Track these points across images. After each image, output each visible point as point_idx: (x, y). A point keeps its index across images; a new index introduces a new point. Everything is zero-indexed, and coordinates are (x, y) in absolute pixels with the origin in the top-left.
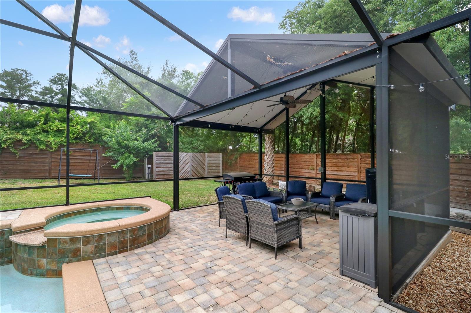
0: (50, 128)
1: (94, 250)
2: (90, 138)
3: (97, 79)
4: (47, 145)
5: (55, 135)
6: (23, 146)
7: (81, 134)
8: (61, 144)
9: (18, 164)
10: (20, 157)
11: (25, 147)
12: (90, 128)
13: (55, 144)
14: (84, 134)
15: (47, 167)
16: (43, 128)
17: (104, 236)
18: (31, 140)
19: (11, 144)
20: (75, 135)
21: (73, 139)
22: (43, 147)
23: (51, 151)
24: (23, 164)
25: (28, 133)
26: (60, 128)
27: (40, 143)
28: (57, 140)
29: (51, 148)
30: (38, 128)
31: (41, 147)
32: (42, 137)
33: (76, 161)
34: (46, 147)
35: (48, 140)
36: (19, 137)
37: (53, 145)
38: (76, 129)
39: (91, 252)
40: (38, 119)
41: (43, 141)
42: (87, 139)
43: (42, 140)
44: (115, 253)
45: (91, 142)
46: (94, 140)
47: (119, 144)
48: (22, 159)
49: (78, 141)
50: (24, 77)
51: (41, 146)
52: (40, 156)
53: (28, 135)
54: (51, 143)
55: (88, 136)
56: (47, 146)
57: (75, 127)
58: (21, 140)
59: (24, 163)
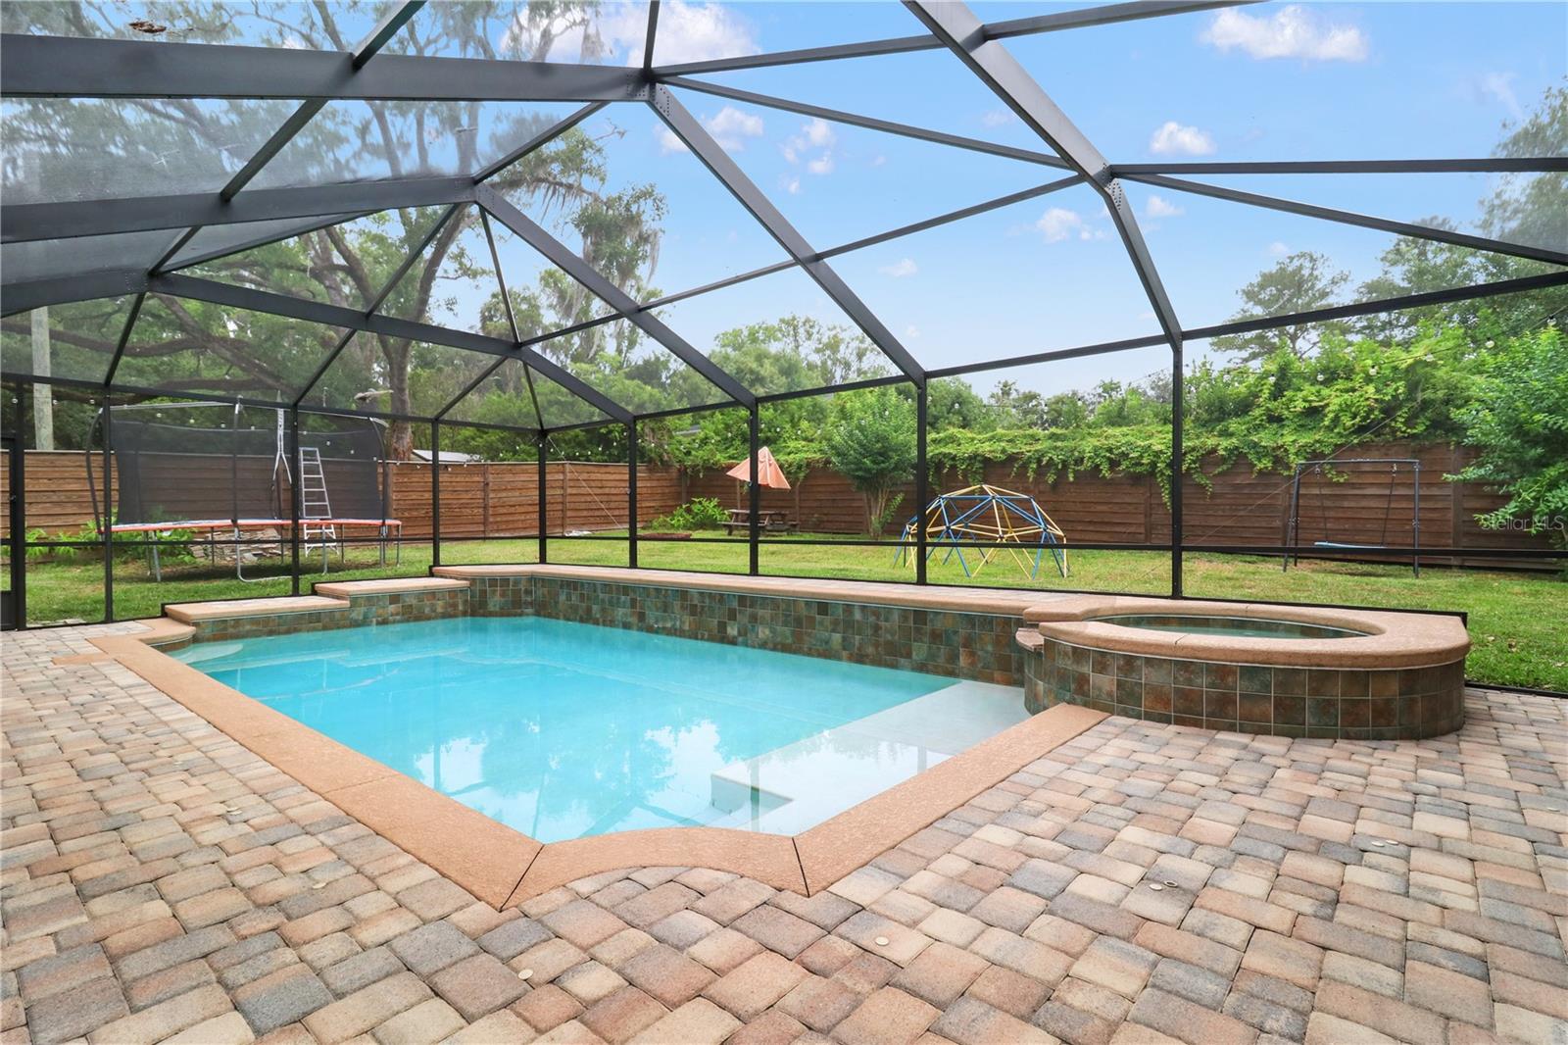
0: (1288, 409)
1: (1115, 688)
2: (1408, 423)
3: (1482, 203)
4: (1276, 457)
5: (1301, 426)
6: (1219, 466)
7: (1376, 413)
8: (1314, 451)
9: (1211, 512)
10: (1213, 496)
11: (1225, 467)
12: (1413, 388)
13: (1296, 454)
14: (1389, 410)
15: (1278, 523)
16: (1268, 409)
17: (1139, 662)
18: (1237, 448)
19: (1194, 462)
20: (1358, 419)
21: (1354, 432)
22: (1266, 463)
23: (1286, 473)
24: (1220, 513)
25: (1231, 429)
26: (1314, 404)
27: (1257, 453)
28: (1306, 439)
29: (1289, 468)
30: (1257, 412)
31: (1260, 466)
32: (1265, 438)
33: (1364, 503)
34: (1274, 463)
35: (1280, 443)
36: (1211, 442)
37: (1292, 457)
38: (1361, 396)
39: (1110, 694)
40: (1257, 386)
41: (1265, 447)
42: (1399, 425)
43: (1263, 444)
44: (1166, 720)
45: (1414, 437)
46: (1428, 427)
47: (1518, 429)
48: (1218, 501)
49: (1367, 436)
50: (1306, 272)
51: (1260, 461)
52: (1259, 490)
53: (1232, 435)
54: (1286, 450)
55: (1402, 415)
56: (1277, 461)
57: (1357, 394)
58: (1214, 450)
59: (1223, 510)
